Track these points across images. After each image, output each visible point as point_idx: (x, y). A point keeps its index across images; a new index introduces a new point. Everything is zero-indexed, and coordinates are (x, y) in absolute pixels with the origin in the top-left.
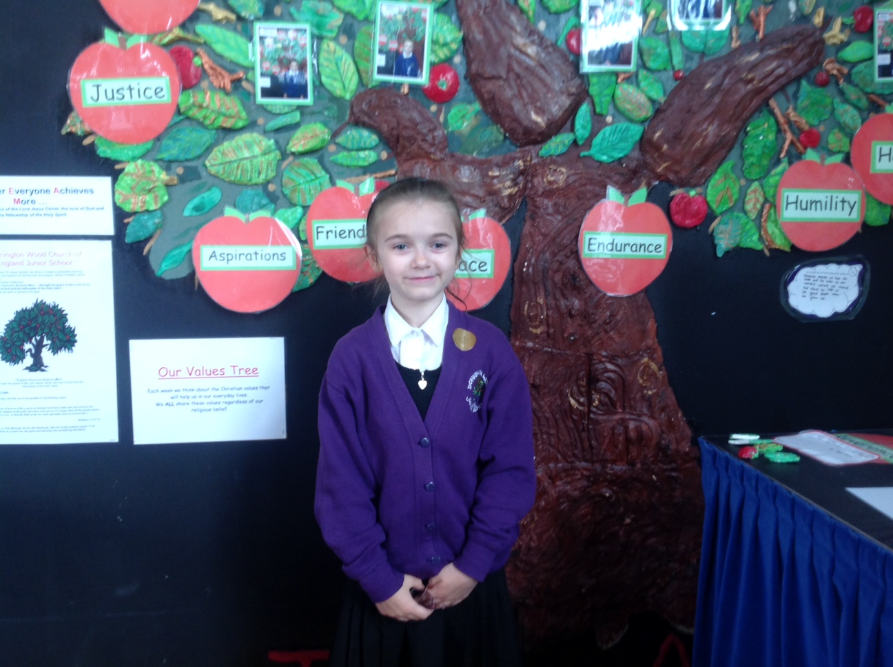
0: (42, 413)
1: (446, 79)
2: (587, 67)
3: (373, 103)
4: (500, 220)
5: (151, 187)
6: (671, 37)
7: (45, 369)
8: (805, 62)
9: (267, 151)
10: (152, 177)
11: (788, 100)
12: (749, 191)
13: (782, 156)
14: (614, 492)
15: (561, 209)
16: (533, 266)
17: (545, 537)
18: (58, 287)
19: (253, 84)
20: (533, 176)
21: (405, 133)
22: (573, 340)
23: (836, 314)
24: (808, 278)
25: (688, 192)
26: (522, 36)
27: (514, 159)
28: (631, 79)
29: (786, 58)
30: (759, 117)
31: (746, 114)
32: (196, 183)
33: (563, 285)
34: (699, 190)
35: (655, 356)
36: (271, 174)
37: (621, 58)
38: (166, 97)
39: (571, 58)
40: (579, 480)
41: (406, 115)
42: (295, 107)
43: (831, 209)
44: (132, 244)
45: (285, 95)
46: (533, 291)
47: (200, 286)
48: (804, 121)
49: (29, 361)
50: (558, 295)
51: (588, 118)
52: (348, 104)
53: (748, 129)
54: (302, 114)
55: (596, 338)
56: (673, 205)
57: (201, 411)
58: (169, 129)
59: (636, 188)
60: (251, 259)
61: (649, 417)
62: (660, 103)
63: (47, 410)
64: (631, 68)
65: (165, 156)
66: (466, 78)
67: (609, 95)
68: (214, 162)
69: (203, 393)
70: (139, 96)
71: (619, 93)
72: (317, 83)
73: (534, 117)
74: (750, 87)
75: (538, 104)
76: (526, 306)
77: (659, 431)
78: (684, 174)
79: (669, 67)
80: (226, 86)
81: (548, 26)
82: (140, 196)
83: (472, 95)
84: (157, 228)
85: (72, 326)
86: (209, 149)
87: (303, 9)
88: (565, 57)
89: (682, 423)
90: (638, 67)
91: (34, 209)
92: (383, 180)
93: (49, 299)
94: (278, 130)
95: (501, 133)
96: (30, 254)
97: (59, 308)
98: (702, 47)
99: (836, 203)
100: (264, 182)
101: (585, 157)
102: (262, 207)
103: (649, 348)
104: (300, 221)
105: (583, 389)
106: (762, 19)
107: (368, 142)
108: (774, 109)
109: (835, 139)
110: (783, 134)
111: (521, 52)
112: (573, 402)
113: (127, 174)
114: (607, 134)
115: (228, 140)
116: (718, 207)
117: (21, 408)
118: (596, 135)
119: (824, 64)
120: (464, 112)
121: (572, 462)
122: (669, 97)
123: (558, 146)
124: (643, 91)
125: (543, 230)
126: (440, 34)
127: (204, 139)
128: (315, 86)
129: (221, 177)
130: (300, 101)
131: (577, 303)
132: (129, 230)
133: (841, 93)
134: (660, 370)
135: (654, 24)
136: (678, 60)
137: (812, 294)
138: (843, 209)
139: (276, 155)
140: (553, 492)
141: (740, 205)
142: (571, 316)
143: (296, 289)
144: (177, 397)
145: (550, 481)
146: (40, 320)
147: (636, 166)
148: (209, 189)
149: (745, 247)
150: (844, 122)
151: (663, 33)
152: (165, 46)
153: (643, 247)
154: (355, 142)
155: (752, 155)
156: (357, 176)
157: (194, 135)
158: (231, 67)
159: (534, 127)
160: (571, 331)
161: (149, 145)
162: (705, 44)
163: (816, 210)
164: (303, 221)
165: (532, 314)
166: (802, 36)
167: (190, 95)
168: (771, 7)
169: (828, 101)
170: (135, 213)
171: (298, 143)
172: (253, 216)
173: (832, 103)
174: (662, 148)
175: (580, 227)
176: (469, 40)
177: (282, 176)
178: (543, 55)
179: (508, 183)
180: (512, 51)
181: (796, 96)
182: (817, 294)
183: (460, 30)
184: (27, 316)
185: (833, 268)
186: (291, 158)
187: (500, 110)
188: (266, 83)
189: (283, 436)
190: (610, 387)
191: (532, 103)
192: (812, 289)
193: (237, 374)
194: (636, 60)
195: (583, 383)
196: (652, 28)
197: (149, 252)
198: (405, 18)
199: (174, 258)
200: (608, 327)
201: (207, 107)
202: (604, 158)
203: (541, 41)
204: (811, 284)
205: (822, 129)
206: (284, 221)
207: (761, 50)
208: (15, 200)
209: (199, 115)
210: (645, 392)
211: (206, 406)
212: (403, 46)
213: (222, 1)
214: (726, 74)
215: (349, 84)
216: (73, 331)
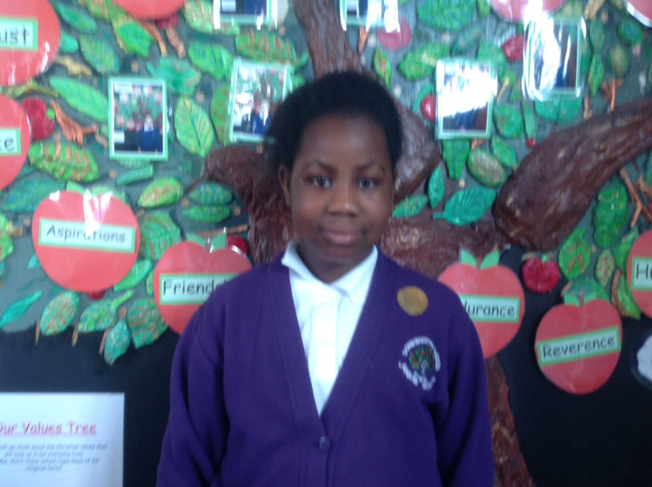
2: (442, 134)
3: (227, 160)
6: (525, 105)
11: (638, 170)
12: (600, 258)
13: (632, 224)
19: (107, 139)
25: (540, 258)
28: (486, 145)
29: (637, 130)
30: (610, 186)
31: (598, 183)
34: (551, 255)
35: (507, 421)
39: (427, 124)
42: (149, 162)
45: (139, 150)
51: (442, 182)
52: (203, 161)
53: (600, 198)
54: (155, 169)
56: (525, 269)
57: (35, 469)
58: (16, 181)
59: (489, 250)
62: (513, 171)
67: (463, 159)
69: (38, 451)
71: (472, 158)
72: (173, 139)
74: (602, 156)
78: (536, 240)
79: (523, 137)
81: (404, 91)
87: (160, 65)
88: (420, 123)
90: (492, 133)
92: (235, 236)
94: (130, 184)
98: (555, 116)
101: (438, 220)
103: (500, 413)
104: (148, 274)
106: (613, 91)
107: (221, 198)
108: (624, 179)
110: (633, 203)
114: (460, 198)
116: (570, 273)
118: (449, 199)
122: (522, 163)
123: (411, 208)
124: (495, 157)
128: (170, 141)
130: (155, 156)
134: (512, 434)
135: (508, 92)
136: (531, 128)
141: (591, 272)
144: (11, 454)
147: (489, 230)
151: (517, 101)
152: (18, 98)
153: (496, 310)
154: (208, 198)
155: (603, 223)
156: (210, 231)
157: (43, 187)
158: (84, 120)
162: (558, 115)
164: (151, 276)
167: (40, 147)
168: (622, 81)
171: (148, 198)
174: (514, 214)
181: (645, 167)
188: (120, 137)
193: (74, 432)
196: (507, 98)
198: (262, 79)
199: (16, 311)
201: (57, 160)
202: (457, 221)
207: (613, 122)
211: (41, 465)
212: (260, 107)
213: (79, 56)
214: (578, 144)
215: (204, 142)
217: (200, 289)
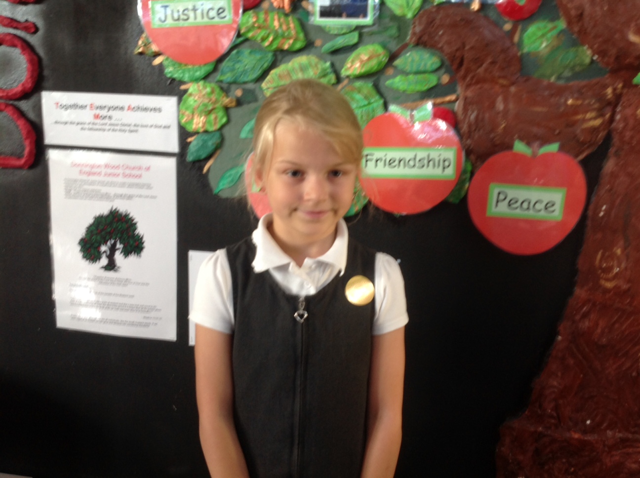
0: (114, 307)
4: (575, 156)
5: (211, 108)
7: (118, 269)
9: (323, 74)
10: (212, 98)
19: (313, 4)
21: (470, 55)
32: (253, 106)
38: (228, 18)
42: (354, 27)
44: (192, 162)
45: (344, 14)
46: (609, 239)
52: (411, 22)
63: (118, 305)
65: (226, 77)
68: (270, 85)
70: (203, 17)
73: (632, 37)
76: (599, 256)
80: (285, 7)
82: (201, 116)
84: (216, 148)
85: (141, 234)
86: (266, 72)
91: (111, 125)
93: (123, 207)
95: (587, 55)
96: (107, 166)
97: (131, 216)
107: (428, 64)
113: (190, 95)
115: (285, 62)
127: (262, 62)
130: (359, 21)
132: (190, 149)
139: (332, 78)
146: (115, 226)
154: (414, 65)
156: (414, 101)
157: (252, 58)
159: (631, 49)
161: (209, 68)
165: (605, 265)
167: (249, 15)
170: (196, 133)
171: (354, 65)
179: (592, 114)
184: (103, 221)
186: (345, 82)
187: (589, 29)
188: (325, 1)
197: (208, 170)
199: (231, 179)
201: (266, 28)
208: (95, 115)
209: (258, 36)
216: (142, 238)
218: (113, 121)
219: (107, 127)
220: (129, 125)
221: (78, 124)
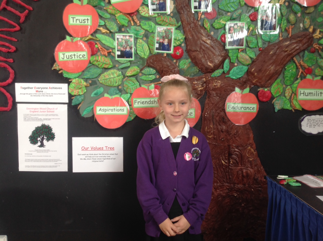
0: (43, 161)
1: (179, 51)
2: (228, 47)
3: (154, 59)
4: (197, 99)
5: (81, 87)
6: (258, 36)
7: (45, 146)
8: (307, 44)
9: (119, 76)
10: (81, 84)
11: (300, 57)
12: (286, 89)
13: (298, 77)
14: (238, 194)
15: (219, 95)
16: (209, 114)
17: (213, 210)
18: (49, 119)
19: (115, 53)
20: (209, 84)
21: (165, 69)
22: (223, 140)
23: (319, 133)
24: (308, 120)
25: (264, 89)
26: (205, 37)
27: (202, 78)
28: (243, 51)
29: (299, 43)
30: (290, 63)
31: (285, 62)
32: (95, 86)
33: (219, 121)
34: (268, 88)
35: (253, 146)
36: (120, 83)
37: (240, 44)
38: (86, 58)
39: (222, 44)
40: (225, 189)
41: (165, 63)
42: (128, 61)
43: (316, 96)
44: (74, 106)
45: (125, 57)
46: (209, 123)
47: (96, 120)
48: (306, 65)
49: (39, 144)
50: (218, 125)
51: (228, 64)
52: (146, 60)
53: (286, 68)
54: (131, 63)
55: (231, 139)
56: (259, 94)
57: (95, 161)
58: (87, 68)
59: (246, 88)
60: (113, 111)
61: (251, 168)
62: (254, 59)
63: (45, 160)
64: (244, 47)
65: (85, 77)
66: (186, 51)
67: (236, 56)
68: (101, 79)
69: (96, 156)
70: (77, 58)
71: (239, 55)
72: (136, 53)
73: (209, 64)
74: (286, 53)
75: (211, 59)
76: (206, 128)
77: (254, 173)
78: (262, 83)
79: (257, 47)
80: (106, 54)
81: (214, 33)
82: (77, 90)
83: (188, 57)
84: (82, 101)
85: (54, 132)
86: (100, 75)
87: (131, 29)
88: (220, 44)
89: (263, 171)
90: (246, 46)
91: (42, 94)
92: (157, 85)
93: (46, 123)
94: (123, 69)
95: (198, 69)
96: (41, 109)
97: (50, 126)
98: (269, 39)
99: (318, 93)
100: (118, 85)
101: (227, 77)
102: (117, 94)
103: (251, 144)
104: (129, 98)
105: (227, 158)
106: (290, 30)
107: (152, 72)
108: (295, 61)
109: (317, 71)
110: (299, 69)
111: (205, 42)
112: (223, 162)
113: (73, 83)
114: (235, 69)
115: (106, 72)
116: (275, 94)
117: (36, 159)
118: (231, 70)
119: (313, 45)
120: (185, 62)
121: (223, 183)
122: (257, 57)
123: (218, 73)
124: (248, 55)
125: (212, 102)
126: (177, 37)
127: (98, 72)
128: (135, 54)
129: (104, 84)
130: (130, 59)
131: (224, 127)
132: (73, 101)
133: (320, 55)
134: (255, 151)
135: (252, 32)
136: (260, 44)
137: (310, 125)
138: (321, 96)
139: (122, 77)
140: (216, 194)
141: (283, 94)
142: (222, 132)
143: (127, 121)
144: (87, 157)
145: (215, 190)
146: (43, 130)
147: (246, 80)
148: (100, 88)
149: (285, 108)
150: (321, 65)
151: (255, 35)
152: (86, 41)
153: (248, 108)
154: (148, 72)
155: (287, 77)
156: (149, 83)
157: (95, 70)
158: (107, 48)
159: (209, 67)
160: (222, 137)
161: (80, 73)
162: (270, 39)
163: (311, 96)
164: (130, 98)
165: (208, 131)
166: (305, 36)
167: (94, 57)
168: (294, 26)
169: (315, 58)
170: (75, 96)
171: (129, 73)
172: (114, 97)
173: (317, 58)
174: (255, 74)
175: (225, 101)
176: (187, 38)
177: (124, 83)
178: (212, 43)
179: (200, 86)
180: (202, 42)
181: (303, 56)
182: (312, 126)
183: (184, 35)
184: (39, 129)
185: (318, 116)
186: (127, 78)
187: (197, 62)
188: (119, 53)
189: (122, 171)
190: (236, 157)
191: (208, 59)
192: (310, 124)
193: (107, 149)
194: (245, 44)
195: (227, 156)
196: (251, 33)
197: (79, 108)
198: (165, 32)
199: (88, 111)
200: (236, 136)
201: (99, 61)
202: (234, 77)
203: (212, 38)
204: (310, 122)
205: (313, 67)
206: (124, 98)
207: (290, 41)
208: (36, 91)
209: (97, 64)
210: (249, 159)
211: (97, 160)
212: (165, 41)
213: (105, 26)
214: (277, 49)
215: (146, 53)
216: (54, 134)
217: (146, 102)
218: (43, 93)
219: (41, 95)
220: (50, 94)
221: (29, 94)
